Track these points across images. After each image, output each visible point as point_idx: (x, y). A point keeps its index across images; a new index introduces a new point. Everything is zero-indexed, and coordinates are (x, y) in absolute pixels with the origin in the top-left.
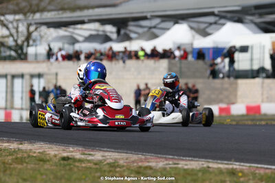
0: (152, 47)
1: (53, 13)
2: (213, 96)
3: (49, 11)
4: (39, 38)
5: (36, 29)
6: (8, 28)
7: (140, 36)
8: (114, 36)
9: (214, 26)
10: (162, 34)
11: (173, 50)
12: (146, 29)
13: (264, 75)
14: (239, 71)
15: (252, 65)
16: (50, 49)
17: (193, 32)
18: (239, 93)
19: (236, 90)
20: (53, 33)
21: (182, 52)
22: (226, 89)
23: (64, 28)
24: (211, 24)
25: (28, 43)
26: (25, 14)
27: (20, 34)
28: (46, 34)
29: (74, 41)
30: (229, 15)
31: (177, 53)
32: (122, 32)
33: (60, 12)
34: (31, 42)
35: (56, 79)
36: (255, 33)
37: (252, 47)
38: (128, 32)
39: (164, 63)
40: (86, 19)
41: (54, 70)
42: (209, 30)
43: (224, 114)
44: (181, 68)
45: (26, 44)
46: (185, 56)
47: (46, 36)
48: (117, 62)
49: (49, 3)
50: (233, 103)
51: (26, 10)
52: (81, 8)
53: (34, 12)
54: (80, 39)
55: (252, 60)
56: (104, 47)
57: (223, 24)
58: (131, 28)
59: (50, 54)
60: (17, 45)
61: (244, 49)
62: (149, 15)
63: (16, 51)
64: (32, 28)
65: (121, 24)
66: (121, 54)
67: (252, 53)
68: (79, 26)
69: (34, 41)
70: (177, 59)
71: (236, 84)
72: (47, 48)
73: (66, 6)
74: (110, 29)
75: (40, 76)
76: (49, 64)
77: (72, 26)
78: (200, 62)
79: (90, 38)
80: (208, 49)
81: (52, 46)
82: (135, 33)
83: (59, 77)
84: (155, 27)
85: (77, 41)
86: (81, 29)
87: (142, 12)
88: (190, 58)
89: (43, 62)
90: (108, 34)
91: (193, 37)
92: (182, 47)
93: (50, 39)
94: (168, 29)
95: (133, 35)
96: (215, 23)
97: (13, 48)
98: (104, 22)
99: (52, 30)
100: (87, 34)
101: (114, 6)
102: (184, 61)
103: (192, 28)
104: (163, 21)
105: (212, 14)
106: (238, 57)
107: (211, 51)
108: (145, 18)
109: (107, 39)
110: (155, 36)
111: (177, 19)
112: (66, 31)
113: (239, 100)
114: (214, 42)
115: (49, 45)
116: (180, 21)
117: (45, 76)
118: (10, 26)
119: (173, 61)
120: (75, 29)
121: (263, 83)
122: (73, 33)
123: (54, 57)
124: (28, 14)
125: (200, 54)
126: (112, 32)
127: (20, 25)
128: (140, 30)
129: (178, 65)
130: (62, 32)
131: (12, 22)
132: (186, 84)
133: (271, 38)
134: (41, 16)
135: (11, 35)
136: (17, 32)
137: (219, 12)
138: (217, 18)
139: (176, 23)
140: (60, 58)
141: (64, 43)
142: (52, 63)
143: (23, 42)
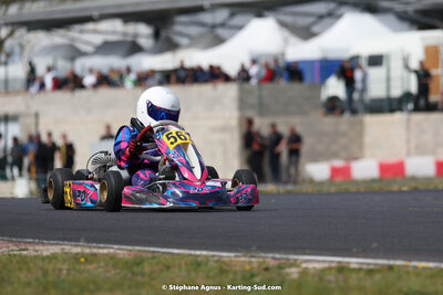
1: (42, 4)
2: (320, 147)
4: (17, 49)
5: (11, 34)
7: (195, 42)
8: (146, 42)
9: (327, 21)
10: (232, 36)
12: (204, 30)
13: (411, 106)
15: (388, 88)
16: (32, 70)
17: (286, 33)
18: (368, 139)
19: (360, 134)
20: (41, 39)
22: (343, 134)
23: (62, 32)
24: (321, 17)
28: (28, 42)
29: (75, 53)
31: (253, 71)
32: (163, 34)
34: (3, 58)
35: (37, 124)
36: (395, 30)
37: (388, 57)
39: (230, 92)
40: (95, 14)
41: (33, 110)
42: (315, 29)
43: (339, 179)
44: (260, 98)
50: (356, 159)
53: (8, 3)
54: (84, 48)
55: (388, 80)
57: (339, 17)
58: (178, 28)
61: (376, 61)
62: (206, 4)
64: (4, 33)
65: (160, 21)
67: (389, 68)
68: (90, 26)
69: (9, 55)
71: (361, 124)
74: (143, 31)
75: (6, 119)
77: (77, 27)
78: (296, 87)
79: (106, 48)
80: (311, 63)
82: (184, 36)
83: (41, 121)
84: (223, 25)
85: (82, 54)
86: (96, 32)
89: (17, 93)
91: (286, 41)
93: (37, 49)
94: (240, 28)
95: (184, 41)
96: (330, 15)
98: (128, 17)
99: (40, 34)
100: (98, 39)
103: (283, 24)
104: (232, 15)
107: (317, 67)
108: (199, 9)
109: (134, 48)
110: (220, 41)
112: (63, 36)
113: (368, 152)
114: (323, 50)
115: (30, 64)
116: (266, 13)
117: (21, 120)
119: (246, 86)
120: (81, 32)
121: (408, 121)
122: (73, 39)
125: (294, 72)
128: (194, 30)
129: (256, 93)
130: (58, 38)
132: (273, 126)
133: (423, 39)
134: (21, 9)
138: (333, 6)
139: (260, 15)
141: (55, 59)
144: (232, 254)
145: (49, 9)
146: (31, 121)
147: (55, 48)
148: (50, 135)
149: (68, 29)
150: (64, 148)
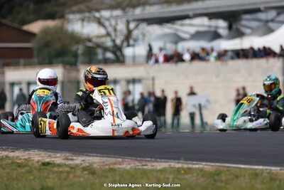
3: (151, 4)
4: (141, 37)
5: (137, 27)
6: (104, 26)
8: (223, 32)
10: (278, 27)
12: (261, 23)
20: (156, 30)
23: (169, 25)
25: (128, 42)
26: (123, 9)
27: (118, 33)
28: (148, 32)
29: (178, 39)
32: (234, 27)
33: (165, 5)
34: (131, 42)
35: (153, 84)
38: (239, 27)
40: (191, 14)
41: (152, 75)
45: (125, 44)
47: (149, 35)
48: (224, 63)
51: (125, 4)
53: (134, 7)
58: (244, 23)
60: (115, 46)
62: (262, 7)
63: (114, 53)
64: (132, 26)
65: (233, 18)
68: (187, 21)
69: (135, 40)
74: (222, 25)
75: (134, 81)
76: (148, 67)
77: (179, 22)
79: (197, 36)
83: (156, 82)
84: (272, 21)
85: (182, 39)
87: (255, 4)
89: (141, 64)
97: (111, 49)
98: (211, 16)
99: (155, 27)
100: (192, 30)
104: (279, 14)
108: (258, 10)
109: (216, 36)
110: (271, 31)
112: (171, 28)
117: (144, 82)
118: (107, 24)
120: (182, 25)
122: (176, 30)
124: (127, 9)
127: (119, 22)
128: (254, 24)
130: (167, 29)
131: (108, 19)
134: (143, 10)
135: (108, 34)
136: (115, 30)
141: (165, 43)
143: (123, 42)
144: (278, 168)
145: (161, 10)
146: (150, 82)
147: (166, 35)
148: (163, 91)
149: (173, 24)
150: (175, 100)
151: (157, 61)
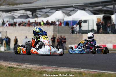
0: (47, 21)
1: (5, 6)
2: (72, 41)
7: (42, 16)
8: (31, 16)
9: (73, 12)
11: (55, 22)
12: (44, 13)
13: (94, 32)
14: (83, 30)
15: (89, 28)
16: (4, 21)
17: (64, 14)
19: (82, 38)
21: (59, 23)
22: (78, 38)
24: (71, 11)
28: (2, 15)
30: (79, 7)
31: (57, 23)
32: (34, 14)
33: (8, 6)
36: (90, 15)
37: (89, 20)
38: (36, 14)
39: (52, 27)
40: (19, 9)
41: (5, 30)
42: (71, 13)
44: (59, 29)
46: (60, 24)
47: (2, 16)
48: (32, 27)
49: (3, 2)
52: (17, 4)
54: (16, 17)
55: (89, 26)
56: (26, 21)
57: (77, 11)
59: (3, 23)
61: (85, 21)
62: (45, 8)
66: (34, 23)
67: (89, 23)
70: (57, 25)
71: (82, 36)
72: (2, 21)
73: (10, 3)
74: (29, 13)
76: (3, 27)
78: (67, 27)
80: (70, 21)
81: (4, 20)
82: (40, 14)
83: (7, 33)
84: (48, 12)
85: (15, 18)
86: (17, 13)
87: (43, 6)
88: (63, 25)
90: (28, 15)
91: (64, 16)
92: (59, 20)
93: (4, 17)
94: (54, 13)
95: (38, 16)
96: (73, 10)
98: (26, 10)
99: (4, 13)
100: (19, 15)
101: (31, 3)
102: (60, 26)
103: (63, 12)
104: (51, 10)
105: (72, 7)
106: (83, 25)
107: (72, 22)
109: (28, 17)
110: (48, 16)
111: (57, 8)
112: (10, 14)
114: (73, 18)
115: (3, 20)
116: (58, 10)
117: (1, 33)
119: (55, 26)
120: (14, 13)
123: (5, 25)
125: (67, 24)
126: (29, 14)
129: (58, 28)
130: (8, 14)
132: (61, 36)
133: (97, 16)
137: (75, 6)
138: (74, 8)
139: (57, 10)
140: (8, 25)
141: (9, 19)
142: (4, 27)
150: (15, 40)
151: (6, 26)
